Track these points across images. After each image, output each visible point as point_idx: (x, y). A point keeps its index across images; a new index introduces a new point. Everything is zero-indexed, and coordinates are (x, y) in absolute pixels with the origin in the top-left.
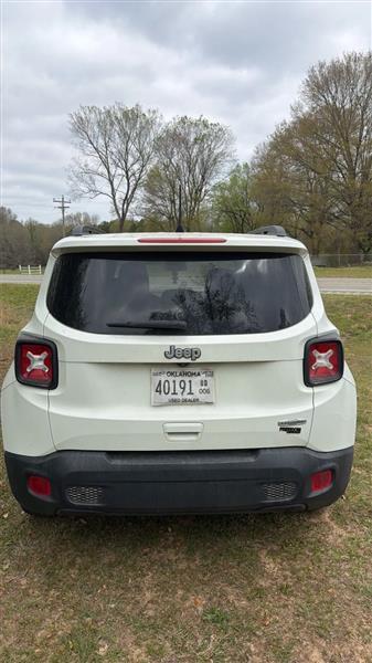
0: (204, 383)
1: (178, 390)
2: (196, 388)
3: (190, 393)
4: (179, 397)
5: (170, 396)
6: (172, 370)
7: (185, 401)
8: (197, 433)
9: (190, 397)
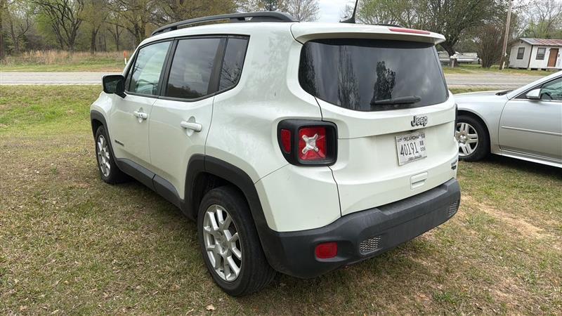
0: (422, 143)
1: (412, 151)
2: (419, 148)
3: (417, 152)
4: (412, 156)
5: (409, 156)
6: (406, 136)
7: (416, 158)
8: (424, 180)
9: (417, 155)
